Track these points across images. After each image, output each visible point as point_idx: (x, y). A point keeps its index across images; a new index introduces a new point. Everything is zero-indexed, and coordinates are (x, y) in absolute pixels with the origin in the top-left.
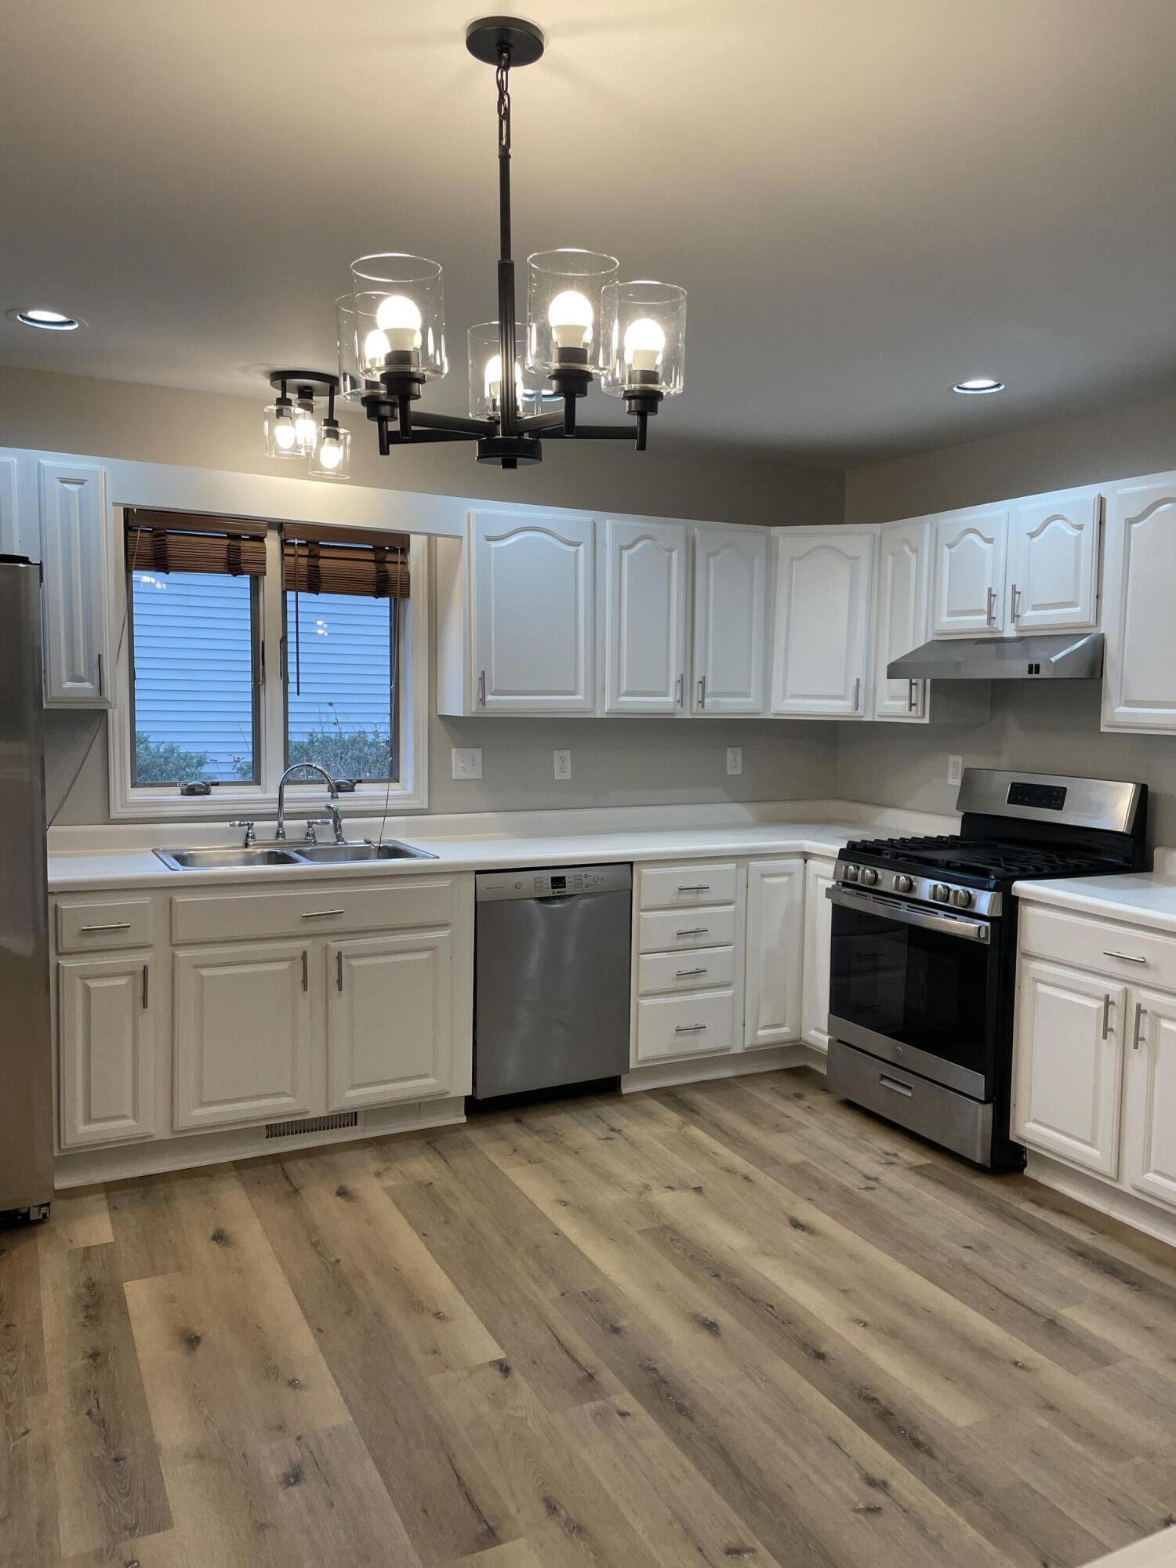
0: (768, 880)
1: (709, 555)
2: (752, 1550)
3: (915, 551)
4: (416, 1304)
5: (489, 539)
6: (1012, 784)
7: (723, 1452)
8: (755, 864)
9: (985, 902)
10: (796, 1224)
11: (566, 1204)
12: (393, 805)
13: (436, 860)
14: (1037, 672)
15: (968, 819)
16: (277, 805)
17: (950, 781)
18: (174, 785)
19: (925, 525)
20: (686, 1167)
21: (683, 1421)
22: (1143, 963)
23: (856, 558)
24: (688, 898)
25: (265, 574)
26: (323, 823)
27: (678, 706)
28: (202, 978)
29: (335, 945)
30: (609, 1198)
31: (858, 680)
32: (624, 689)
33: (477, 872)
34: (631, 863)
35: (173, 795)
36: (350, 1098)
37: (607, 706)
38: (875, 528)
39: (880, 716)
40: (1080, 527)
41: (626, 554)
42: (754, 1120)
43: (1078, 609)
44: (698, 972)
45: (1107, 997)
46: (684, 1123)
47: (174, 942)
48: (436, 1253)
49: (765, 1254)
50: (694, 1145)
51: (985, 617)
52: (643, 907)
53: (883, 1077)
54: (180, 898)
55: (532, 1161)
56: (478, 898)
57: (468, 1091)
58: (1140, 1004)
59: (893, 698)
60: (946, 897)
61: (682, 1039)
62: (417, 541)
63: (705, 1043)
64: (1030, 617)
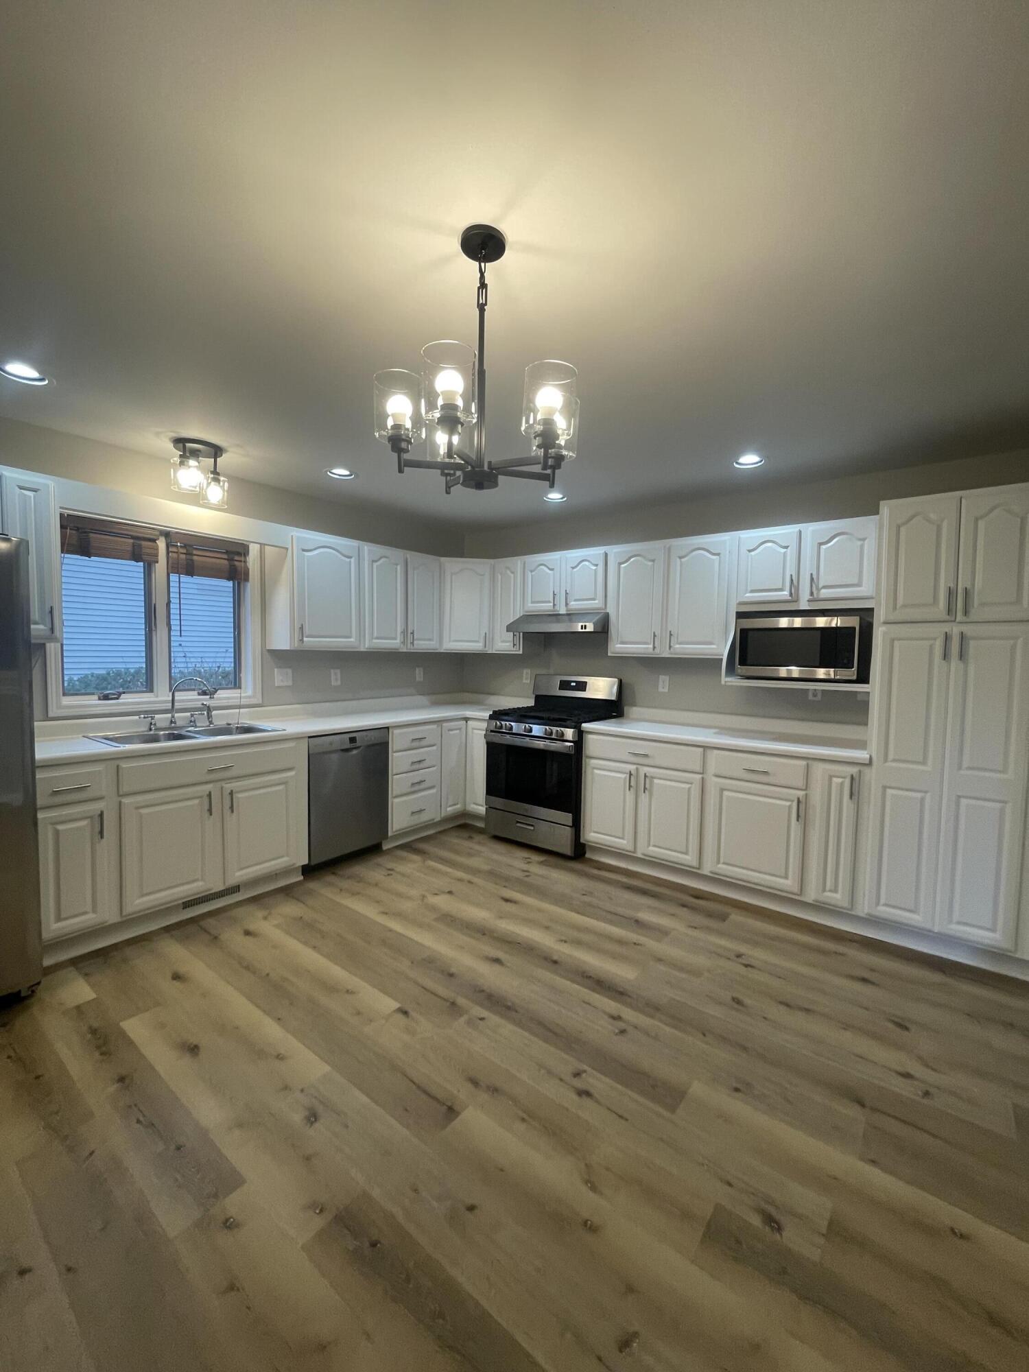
0: (451, 732)
1: (414, 569)
2: (585, 1071)
3: (513, 573)
4: (331, 988)
5: (304, 550)
6: (560, 681)
7: (541, 1023)
8: (445, 724)
9: (569, 733)
10: (507, 900)
11: (386, 914)
12: (244, 702)
13: (284, 732)
14: (585, 628)
15: (538, 698)
16: (171, 704)
17: (524, 681)
18: (93, 694)
19: (518, 562)
20: (438, 882)
21: (513, 1014)
22: (646, 756)
23: (483, 575)
24: (416, 744)
25: (157, 562)
26: (201, 714)
27: (402, 646)
28: (141, 816)
29: (228, 787)
30: (407, 906)
31: (486, 634)
32: (375, 635)
33: (309, 737)
34: (388, 728)
35: (93, 700)
36: (238, 876)
37: (366, 645)
38: (492, 561)
39: (496, 651)
40: (596, 565)
41: (375, 565)
42: (457, 852)
43: (596, 601)
44: (421, 782)
45: (630, 772)
46: (424, 860)
47: (121, 793)
48: (327, 956)
49: (501, 918)
50: (434, 870)
51: (552, 604)
52: (394, 750)
53: (518, 822)
54: (124, 765)
55: (354, 894)
56: (310, 752)
57: (306, 862)
58: (645, 774)
59: (503, 642)
60: (551, 733)
61: (416, 817)
62: (254, 550)
63: (425, 817)
64: (574, 605)
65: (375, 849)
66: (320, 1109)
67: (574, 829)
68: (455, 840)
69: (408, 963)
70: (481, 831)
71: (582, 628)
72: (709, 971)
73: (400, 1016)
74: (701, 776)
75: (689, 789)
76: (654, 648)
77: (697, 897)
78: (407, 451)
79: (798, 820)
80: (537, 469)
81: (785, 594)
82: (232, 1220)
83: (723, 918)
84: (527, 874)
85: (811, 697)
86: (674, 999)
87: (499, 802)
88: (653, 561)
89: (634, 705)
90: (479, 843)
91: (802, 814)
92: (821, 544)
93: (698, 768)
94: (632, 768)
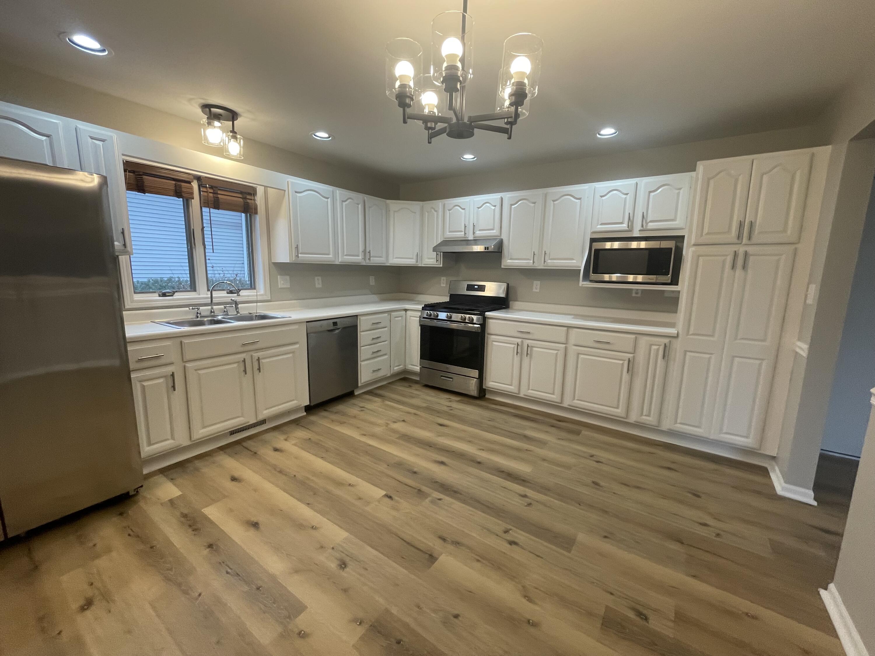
0: (396, 319)
1: (370, 207)
2: (511, 529)
3: (436, 211)
4: (339, 484)
5: (296, 192)
6: (467, 285)
7: (478, 502)
8: (393, 314)
9: (477, 318)
10: (441, 425)
11: (365, 435)
12: (259, 298)
13: (290, 318)
14: (488, 249)
15: (452, 296)
16: (210, 300)
17: (442, 285)
18: (155, 292)
19: (439, 204)
20: (395, 415)
21: (459, 495)
22: (529, 333)
23: (415, 213)
24: (375, 326)
25: (193, 198)
26: (231, 306)
27: (363, 260)
28: (199, 374)
29: (256, 355)
30: (378, 430)
31: (417, 253)
32: (345, 253)
33: (307, 322)
34: (357, 316)
35: (155, 297)
36: (265, 413)
37: (340, 260)
38: (421, 203)
39: (424, 265)
40: (495, 206)
41: (344, 204)
42: (403, 395)
43: (495, 231)
44: (378, 351)
45: (518, 343)
46: (383, 401)
47: (185, 360)
48: (332, 463)
49: (439, 436)
50: (391, 407)
51: (463, 233)
52: (361, 330)
53: (441, 376)
54: (186, 341)
55: (342, 423)
56: (308, 332)
57: (307, 403)
58: (528, 345)
59: (429, 259)
60: (465, 319)
61: (375, 374)
62: (260, 191)
63: (381, 374)
64: (478, 233)
65: (350, 395)
66: (347, 559)
67: (479, 379)
68: (401, 388)
69: (386, 466)
70: (416, 382)
71: (485, 249)
72: (575, 466)
73: (387, 500)
74: (564, 345)
75: (557, 354)
76: (534, 262)
77: (560, 421)
78: (409, 106)
79: (628, 372)
81: (624, 226)
82: (303, 632)
83: (578, 433)
84: (451, 408)
85: (634, 295)
86: (558, 484)
87: (427, 363)
88: (534, 203)
89: (516, 300)
90: (416, 390)
91: (630, 369)
92: (650, 192)
93: (563, 340)
94: (519, 341)
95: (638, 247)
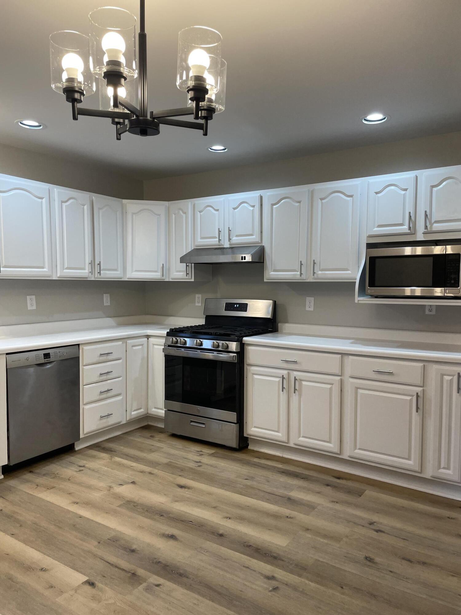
0: (134, 348)
1: (99, 209)
3: (185, 213)
6: (226, 303)
8: (129, 341)
9: (233, 346)
10: (181, 487)
11: (77, 503)
14: (245, 259)
15: (209, 319)
17: (197, 304)
19: (188, 204)
20: (124, 475)
21: (185, 579)
22: (295, 362)
23: (159, 215)
24: (104, 358)
27: (90, 275)
30: (96, 496)
31: (163, 264)
32: (66, 266)
33: (7, 354)
34: (79, 345)
37: (59, 273)
38: (166, 203)
39: (172, 279)
40: (253, 206)
41: (65, 204)
43: (254, 237)
44: (108, 390)
45: (283, 376)
46: (111, 457)
48: (25, 542)
49: (176, 501)
50: (120, 464)
51: (217, 239)
52: (84, 364)
53: (192, 421)
55: (49, 488)
56: (7, 368)
57: (6, 462)
58: (295, 377)
59: (177, 271)
60: (218, 346)
61: (104, 420)
63: (112, 421)
64: (235, 240)
65: (69, 449)
67: (238, 424)
68: (138, 439)
69: (96, 543)
70: (160, 431)
71: (242, 259)
72: (347, 537)
73: (87, 588)
74: (339, 378)
75: (331, 389)
76: (301, 274)
77: (339, 478)
79: (417, 411)
80: (190, 119)
81: (405, 228)
83: (360, 494)
84: (199, 464)
85: (427, 312)
86: (319, 561)
87: (177, 405)
88: (299, 202)
89: (286, 322)
90: (159, 441)
91: (420, 406)
92: (433, 187)
93: (337, 371)
94: (285, 372)
95: (413, 254)
